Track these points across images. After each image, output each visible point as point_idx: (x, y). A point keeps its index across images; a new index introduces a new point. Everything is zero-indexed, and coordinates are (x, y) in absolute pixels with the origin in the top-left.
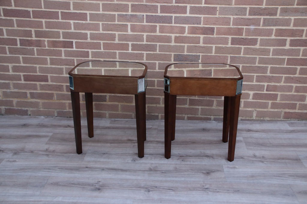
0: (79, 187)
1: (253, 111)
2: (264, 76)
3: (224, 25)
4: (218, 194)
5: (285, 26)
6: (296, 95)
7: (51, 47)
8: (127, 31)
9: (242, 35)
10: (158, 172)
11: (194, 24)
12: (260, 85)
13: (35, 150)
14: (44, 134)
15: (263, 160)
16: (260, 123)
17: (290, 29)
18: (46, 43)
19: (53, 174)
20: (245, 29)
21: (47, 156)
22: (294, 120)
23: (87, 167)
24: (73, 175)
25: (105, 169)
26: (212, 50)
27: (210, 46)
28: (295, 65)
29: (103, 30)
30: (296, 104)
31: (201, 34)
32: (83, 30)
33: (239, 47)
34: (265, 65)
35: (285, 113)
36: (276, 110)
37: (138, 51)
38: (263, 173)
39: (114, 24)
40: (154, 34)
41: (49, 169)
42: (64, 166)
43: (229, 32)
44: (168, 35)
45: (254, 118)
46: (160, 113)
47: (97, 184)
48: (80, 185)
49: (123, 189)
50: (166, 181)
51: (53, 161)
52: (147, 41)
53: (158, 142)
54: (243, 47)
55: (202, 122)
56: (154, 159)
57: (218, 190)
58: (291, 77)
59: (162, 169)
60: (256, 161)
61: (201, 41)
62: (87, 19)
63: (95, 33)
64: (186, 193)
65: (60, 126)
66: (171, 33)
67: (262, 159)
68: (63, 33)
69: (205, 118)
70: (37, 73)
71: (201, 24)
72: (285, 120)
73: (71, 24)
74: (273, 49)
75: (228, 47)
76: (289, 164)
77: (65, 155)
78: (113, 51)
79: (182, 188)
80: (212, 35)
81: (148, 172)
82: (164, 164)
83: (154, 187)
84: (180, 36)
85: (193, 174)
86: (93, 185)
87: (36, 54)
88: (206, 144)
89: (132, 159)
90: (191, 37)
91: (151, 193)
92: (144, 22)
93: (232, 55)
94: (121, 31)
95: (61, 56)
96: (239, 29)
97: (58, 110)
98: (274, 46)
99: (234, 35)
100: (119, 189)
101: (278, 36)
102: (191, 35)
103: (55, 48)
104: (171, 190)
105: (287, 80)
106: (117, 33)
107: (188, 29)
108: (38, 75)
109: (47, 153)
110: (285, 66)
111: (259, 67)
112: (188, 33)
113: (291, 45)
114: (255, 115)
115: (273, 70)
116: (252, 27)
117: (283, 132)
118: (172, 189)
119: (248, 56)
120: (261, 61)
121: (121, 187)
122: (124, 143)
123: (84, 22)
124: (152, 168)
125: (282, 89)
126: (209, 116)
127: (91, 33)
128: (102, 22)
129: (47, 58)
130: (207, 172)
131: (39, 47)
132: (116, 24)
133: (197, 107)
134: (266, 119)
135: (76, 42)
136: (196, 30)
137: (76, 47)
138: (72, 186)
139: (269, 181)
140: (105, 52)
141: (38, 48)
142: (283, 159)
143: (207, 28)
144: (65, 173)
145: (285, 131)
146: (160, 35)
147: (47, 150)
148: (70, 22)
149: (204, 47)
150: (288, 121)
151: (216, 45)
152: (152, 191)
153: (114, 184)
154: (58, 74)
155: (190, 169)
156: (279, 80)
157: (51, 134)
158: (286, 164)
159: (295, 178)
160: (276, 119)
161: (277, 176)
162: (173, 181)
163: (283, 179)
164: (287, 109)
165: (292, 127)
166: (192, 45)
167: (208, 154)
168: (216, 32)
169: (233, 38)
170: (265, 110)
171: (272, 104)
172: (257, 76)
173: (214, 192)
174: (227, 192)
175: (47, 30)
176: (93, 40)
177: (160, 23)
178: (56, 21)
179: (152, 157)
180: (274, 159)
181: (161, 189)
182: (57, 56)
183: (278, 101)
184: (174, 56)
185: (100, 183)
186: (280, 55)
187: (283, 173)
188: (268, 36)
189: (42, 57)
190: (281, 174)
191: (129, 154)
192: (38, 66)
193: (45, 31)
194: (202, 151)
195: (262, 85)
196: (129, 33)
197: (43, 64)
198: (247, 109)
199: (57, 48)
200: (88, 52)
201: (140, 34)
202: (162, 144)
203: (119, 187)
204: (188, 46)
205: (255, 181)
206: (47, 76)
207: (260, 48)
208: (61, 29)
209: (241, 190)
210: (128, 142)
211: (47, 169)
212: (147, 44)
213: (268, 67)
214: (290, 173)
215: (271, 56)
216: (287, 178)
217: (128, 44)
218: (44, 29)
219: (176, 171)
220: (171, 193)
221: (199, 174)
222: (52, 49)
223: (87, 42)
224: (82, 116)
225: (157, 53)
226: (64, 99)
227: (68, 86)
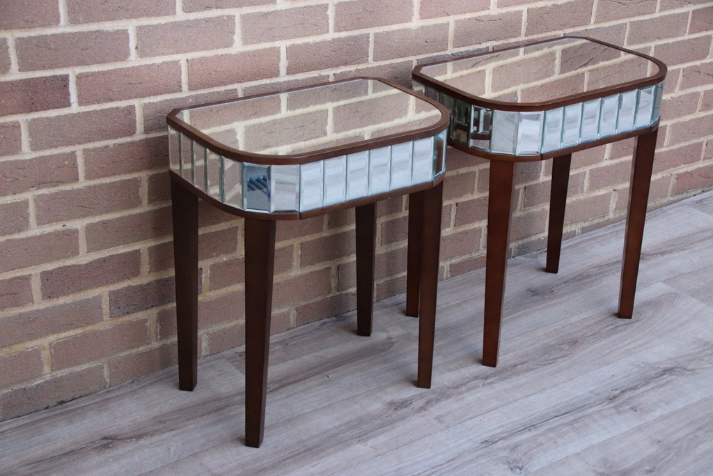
1: (610, 194)
6: (703, 117)
26: (520, 23)
28: (707, 29)
29: (187, 9)
30: (701, 145)
32: (108, 19)
33: (586, 1)
34: (642, 46)
35: (679, 177)
36: (659, 176)
37: (308, 71)
45: (612, 216)
52: (337, 28)
58: (696, 66)
63: (157, 26)
72: (678, 198)
89: (506, 466)
93: (568, 31)
95: (16, 149)
105: (688, 78)
106: (238, 14)
110: (687, 37)
114: (613, 204)
119: (606, 25)
120: (636, 33)
125: (675, 107)
127: (140, 29)
133: (477, 225)
135: (80, 77)
137: (79, 97)
140: (197, 98)
149: (499, 18)
150: (684, 198)
151: (530, 6)
156: (670, 83)
160: (657, 203)
164: (681, 166)
166: (468, 16)
176: (151, 54)
179: (545, 433)
183: (666, 146)
186: (677, 7)
191: (469, 452)
194: (632, 359)
196: (279, 8)
198: (598, 193)
200: (130, 111)
201: (318, 5)
204: (456, 22)
208: (10, 27)
210: (399, 413)
212: (339, 40)
213: (650, 49)
215: (657, 14)
217: (276, 52)
223: (128, 69)
224: (108, 380)
225: (367, 68)
226: (32, 336)
227: (51, 272)
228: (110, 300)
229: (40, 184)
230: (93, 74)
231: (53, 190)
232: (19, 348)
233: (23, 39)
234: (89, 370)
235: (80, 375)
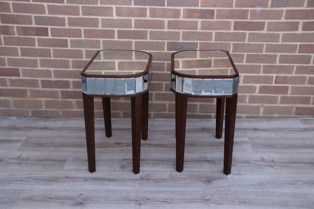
0: (57, 202)
1: (260, 107)
2: (272, 66)
3: (226, 7)
4: (221, 206)
5: (297, 6)
6: (310, 87)
7: (23, 35)
8: (112, 15)
9: (247, 19)
10: (151, 181)
11: (190, 6)
12: (267, 76)
13: (5, 158)
14: (16, 138)
15: (272, 165)
16: (268, 121)
17: (303, 10)
18: (15, 30)
19: (27, 187)
20: (249, 11)
21: (19, 165)
22: (307, 116)
23: (67, 177)
24: (51, 187)
25: (88, 179)
26: (212, 36)
27: (209, 32)
28: (308, 53)
29: (83, 14)
30: (310, 98)
31: (198, 18)
32: (59, 14)
33: (243, 33)
34: (273, 54)
35: (297, 108)
36: (286, 105)
37: (125, 39)
38: (274, 181)
39: (96, 7)
40: (144, 19)
41: (21, 181)
42: (40, 177)
43: (231, 14)
44: (160, 19)
45: (261, 115)
46: (153, 111)
47: (79, 197)
48: (58, 199)
49: (110, 203)
50: (160, 192)
51: (26, 171)
52: (135, 27)
53: (151, 145)
54: (247, 32)
55: (201, 120)
56: (146, 165)
57: (221, 202)
58: (303, 66)
59: (156, 178)
60: (264, 165)
61: (199, 26)
62: (64, 1)
63: (74, 18)
64: (183, 206)
65: (35, 128)
66: (163, 17)
67: (272, 163)
68: (35, 17)
69: (204, 115)
70: (6, 66)
71: (198, 6)
72: (296, 116)
73: (45, 7)
74: (283, 34)
75: (230, 33)
76: (303, 168)
77: (41, 163)
78: (95, 39)
79: (179, 200)
80: (211, 19)
81: (139, 181)
82: (157, 171)
83: (146, 199)
84: (174, 21)
85: (192, 183)
86: (74, 199)
87: (3, 43)
88: (206, 146)
89: (120, 166)
90: (187, 22)
91: (142, 206)
92: (131, 4)
93: (234, 42)
94: (105, 16)
95: (34, 45)
96: (243, 11)
97: (33, 109)
98: (284, 31)
99: (237, 19)
100: (104, 203)
101: (289, 19)
102: (187, 20)
103: (26, 35)
104: (166, 203)
105: (299, 70)
106: (100, 18)
107: (183, 12)
108: (7, 68)
109: (20, 161)
110: (297, 54)
111: (266, 55)
112: (183, 17)
113: (304, 29)
114: (262, 111)
115: (283, 59)
116: (258, 9)
117: (295, 131)
118: (167, 201)
119: (254, 43)
120: (269, 48)
121: (108, 200)
122: (110, 147)
123: (60, 5)
124: (143, 176)
125: (293, 80)
126: (209, 113)
127: (69, 18)
128: (82, 5)
129: (17, 48)
130: (208, 179)
131: (7, 34)
132: (98, 7)
133: (195, 103)
134: (275, 116)
135: (51, 29)
136: (193, 13)
137: (51, 34)
138: (49, 201)
139: (281, 190)
140: (87, 40)
141: (6, 36)
142: (296, 163)
143: (205, 10)
144: (40, 185)
145: (297, 130)
146: (150, 20)
147: (19, 157)
148: (43, 5)
149: (202, 33)
150: (301, 117)
151: (216, 31)
152: (144, 204)
153: (99, 196)
154: (31, 67)
155: (188, 177)
156: (289, 70)
157: (24, 138)
158: (300, 169)
159: (311, 185)
160: (286, 116)
161: (289, 184)
162: (169, 191)
163: (296, 187)
164: (299, 104)
165: (305, 124)
166: (188, 31)
167: (209, 158)
168: (217, 16)
169: (236, 22)
170: (274, 105)
171: (282, 98)
172: (264, 66)
173: (216, 204)
174: (232, 203)
175: (16, 14)
176: (72, 26)
177: (151, 5)
178: (27, 3)
179: (144, 163)
180: (285, 163)
181: (154, 201)
182: (29, 46)
183: (289, 94)
184: (168, 44)
185: (83, 196)
186: (291, 42)
187: (296, 179)
188: (277, 19)
189: (11, 46)
190: (294, 181)
191: (117, 160)
192: (6, 58)
193: (13, 15)
194: (202, 154)
195: (270, 76)
196: (114, 18)
197: (12, 55)
198: (253, 105)
199: (28, 35)
200: (66, 40)
201: (128, 19)
202: (155, 147)
203: (105, 200)
204: (183, 32)
205: (263, 190)
206: (18, 69)
207: (267, 33)
208: (32, 13)
209: (248, 201)
210: (115, 145)
211: (19, 181)
212: (136, 31)
213: (277, 55)
214: (305, 180)
215: (280, 43)
216: (301, 185)
217: (113, 31)
218: (12, 13)
219: (171, 179)
220: (166, 206)
221: (198, 182)
222: (23, 37)
223: (65, 29)
224: (61, 116)
225: (147, 41)
226: (39, 97)
227: (44, 80)
228: (61, 93)
229: (41, 56)
230: (55, 29)
231: (45, 58)
232: (36, 99)
233: (36, 16)
234: (56, 111)
235: (53, 111)
